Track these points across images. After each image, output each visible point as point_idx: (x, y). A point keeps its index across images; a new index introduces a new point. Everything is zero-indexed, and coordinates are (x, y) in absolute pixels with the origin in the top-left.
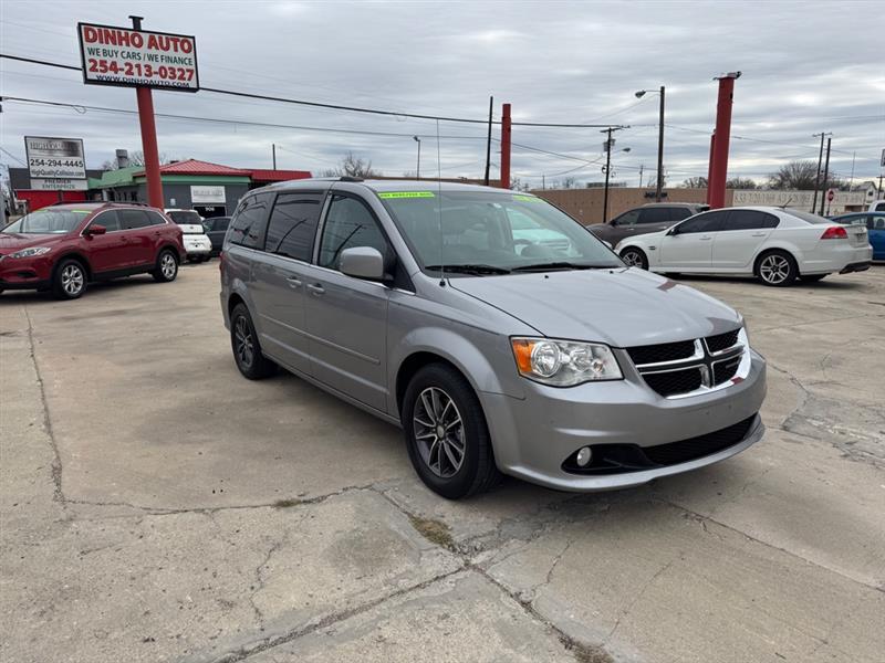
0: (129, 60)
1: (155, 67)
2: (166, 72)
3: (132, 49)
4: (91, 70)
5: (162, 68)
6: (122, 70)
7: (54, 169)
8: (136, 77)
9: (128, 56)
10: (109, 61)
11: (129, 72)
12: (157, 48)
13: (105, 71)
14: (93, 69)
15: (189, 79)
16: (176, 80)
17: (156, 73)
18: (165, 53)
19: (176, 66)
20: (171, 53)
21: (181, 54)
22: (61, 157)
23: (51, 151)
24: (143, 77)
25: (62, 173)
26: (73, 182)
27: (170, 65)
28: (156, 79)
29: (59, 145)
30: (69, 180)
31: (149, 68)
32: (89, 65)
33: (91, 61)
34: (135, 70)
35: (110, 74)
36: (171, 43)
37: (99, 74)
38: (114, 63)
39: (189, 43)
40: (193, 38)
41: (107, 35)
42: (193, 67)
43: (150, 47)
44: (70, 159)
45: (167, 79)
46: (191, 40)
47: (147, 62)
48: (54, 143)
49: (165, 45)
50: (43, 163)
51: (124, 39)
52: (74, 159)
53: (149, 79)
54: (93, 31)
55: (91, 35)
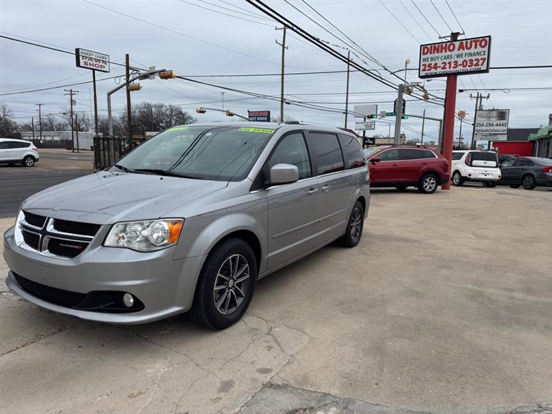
0: (445, 61)
1: (460, 61)
2: (467, 63)
3: (448, 53)
4: (423, 71)
5: (465, 61)
6: (440, 67)
7: (488, 128)
8: (448, 70)
9: (445, 58)
10: (433, 63)
11: (444, 68)
12: (464, 49)
13: (430, 70)
14: (424, 70)
15: (482, 65)
16: (473, 67)
17: (460, 65)
18: (468, 51)
19: (474, 58)
20: (473, 50)
21: (479, 49)
22: (494, 121)
23: (489, 118)
24: (452, 69)
25: (493, 130)
26: (498, 136)
27: (470, 58)
28: (460, 68)
29: (495, 114)
30: (496, 134)
31: (456, 62)
32: (422, 68)
33: (423, 65)
34: (447, 66)
35: (433, 71)
36: (474, 44)
37: (427, 72)
38: (436, 64)
39: (486, 41)
40: (490, 37)
41: (435, 48)
42: (486, 56)
43: (459, 50)
44: (499, 122)
45: (467, 67)
46: (487, 39)
47: (456, 59)
48: (492, 112)
49: (469, 46)
50: (483, 125)
51: (444, 48)
52: (502, 122)
53: (455, 70)
54: (427, 48)
55: (426, 50)
